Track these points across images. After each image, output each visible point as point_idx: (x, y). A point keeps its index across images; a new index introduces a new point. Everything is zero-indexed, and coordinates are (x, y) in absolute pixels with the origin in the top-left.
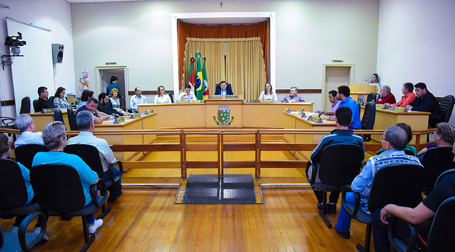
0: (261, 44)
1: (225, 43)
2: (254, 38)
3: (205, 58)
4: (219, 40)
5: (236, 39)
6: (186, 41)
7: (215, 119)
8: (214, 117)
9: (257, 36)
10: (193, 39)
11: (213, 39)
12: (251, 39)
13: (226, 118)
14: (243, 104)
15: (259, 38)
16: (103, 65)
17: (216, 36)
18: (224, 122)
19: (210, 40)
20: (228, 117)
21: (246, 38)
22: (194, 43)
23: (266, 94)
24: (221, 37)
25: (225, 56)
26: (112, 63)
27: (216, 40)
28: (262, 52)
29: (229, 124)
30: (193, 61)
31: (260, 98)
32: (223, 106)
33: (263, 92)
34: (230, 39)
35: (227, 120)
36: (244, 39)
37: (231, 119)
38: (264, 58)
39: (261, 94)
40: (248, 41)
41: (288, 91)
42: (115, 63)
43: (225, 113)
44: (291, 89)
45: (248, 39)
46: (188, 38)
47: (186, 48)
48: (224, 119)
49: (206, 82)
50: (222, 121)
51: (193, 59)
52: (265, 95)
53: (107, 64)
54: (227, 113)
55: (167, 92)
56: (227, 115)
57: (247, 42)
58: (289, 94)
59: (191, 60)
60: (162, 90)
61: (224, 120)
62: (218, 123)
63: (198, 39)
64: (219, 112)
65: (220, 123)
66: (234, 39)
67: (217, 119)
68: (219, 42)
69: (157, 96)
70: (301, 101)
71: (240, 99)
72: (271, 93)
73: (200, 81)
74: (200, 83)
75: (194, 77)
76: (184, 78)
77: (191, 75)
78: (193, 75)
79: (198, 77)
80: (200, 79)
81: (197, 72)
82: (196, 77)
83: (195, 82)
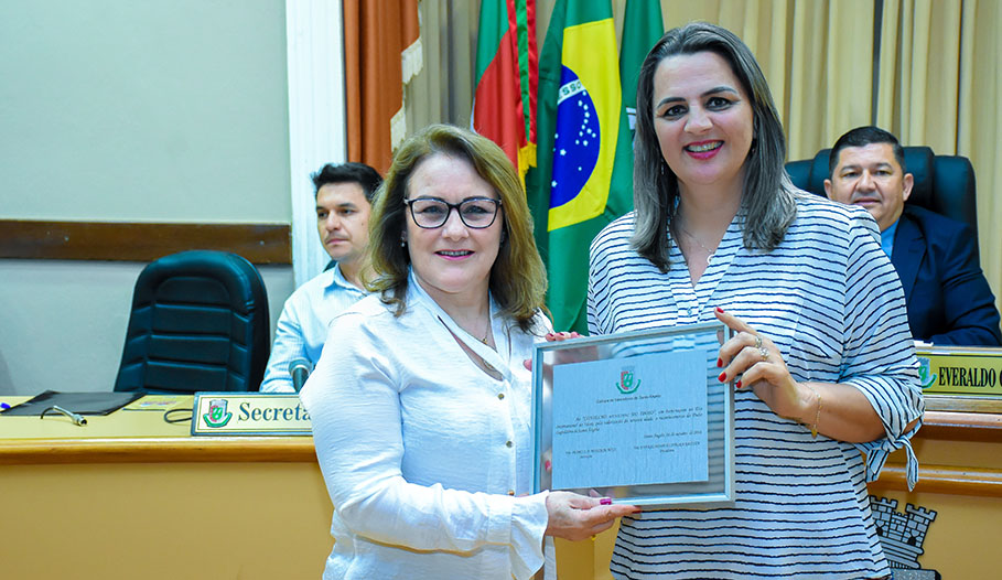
73: (594, 124)
74: (595, 143)
75: (525, 81)
76: (420, 91)
77: (498, 61)
78: (515, 61)
79: (567, 76)
80: (587, 100)
81: (560, 22)
82: (554, 75)
83: (535, 129)
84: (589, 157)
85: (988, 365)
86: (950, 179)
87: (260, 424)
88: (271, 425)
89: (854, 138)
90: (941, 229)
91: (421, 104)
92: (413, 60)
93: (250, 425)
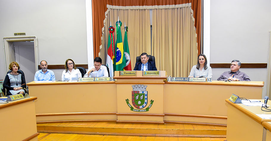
0: (192, 11)
1: (151, 11)
2: (184, 5)
3: (127, 28)
4: (145, 7)
5: (164, 7)
6: (106, 9)
7: (128, 103)
8: (127, 100)
9: (187, 1)
10: (114, 7)
11: (138, 7)
12: (181, 6)
13: (143, 101)
14: (166, 82)
15: (190, 4)
16: (11, 35)
17: (141, 3)
18: (141, 107)
19: (134, 7)
20: (146, 101)
21: (175, 4)
22: (116, 11)
23: (198, 69)
24: (147, 4)
25: (151, 26)
26: (21, 34)
27: (141, 7)
28: (194, 19)
29: (147, 109)
30: (111, 30)
31: (191, 75)
32: (139, 86)
33: (195, 67)
34: (156, 7)
35: (144, 105)
36: (173, 6)
37: (149, 103)
38: (196, 26)
39: (192, 70)
40: (178, 8)
41: (227, 66)
42: (24, 34)
43: (141, 95)
44: (233, 63)
45: (177, 6)
46: (108, 6)
47: (106, 16)
48: (139, 102)
49: (127, 55)
50: (138, 106)
51: (112, 27)
52: (197, 71)
53: (16, 34)
54: (144, 95)
55: (76, 67)
56: (144, 97)
57: (176, 10)
58: (229, 70)
59: (110, 29)
60: (70, 64)
61: (140, 105)
62: (132, 109)
63: (121, 7)
64: (134, 93)
65: (135, 108)
66: (161, 7)
67: (130, 102)
68: (145, 10)
69: (64, 71)
70: (245, 79)
71: (162, 77)
72: (205, 68)
73: (121, 53)
74: (121, 56)
75: (113, 49)
76: (102, 50)
77: (110, 47)
78: (112, 47)
79: (118, 48)
80: (120, 51)
81: (117, 43)
82: (116, 48)
83: (114, 54)
84: (120, 57)
85: (151, 72)
86: (153, 58)
87: (85, 80)
88: (86, 80)
89: (142, 55)
90: (152, 63)
91: (102, 52)
92: (101, 47)
93: (84, 80)
